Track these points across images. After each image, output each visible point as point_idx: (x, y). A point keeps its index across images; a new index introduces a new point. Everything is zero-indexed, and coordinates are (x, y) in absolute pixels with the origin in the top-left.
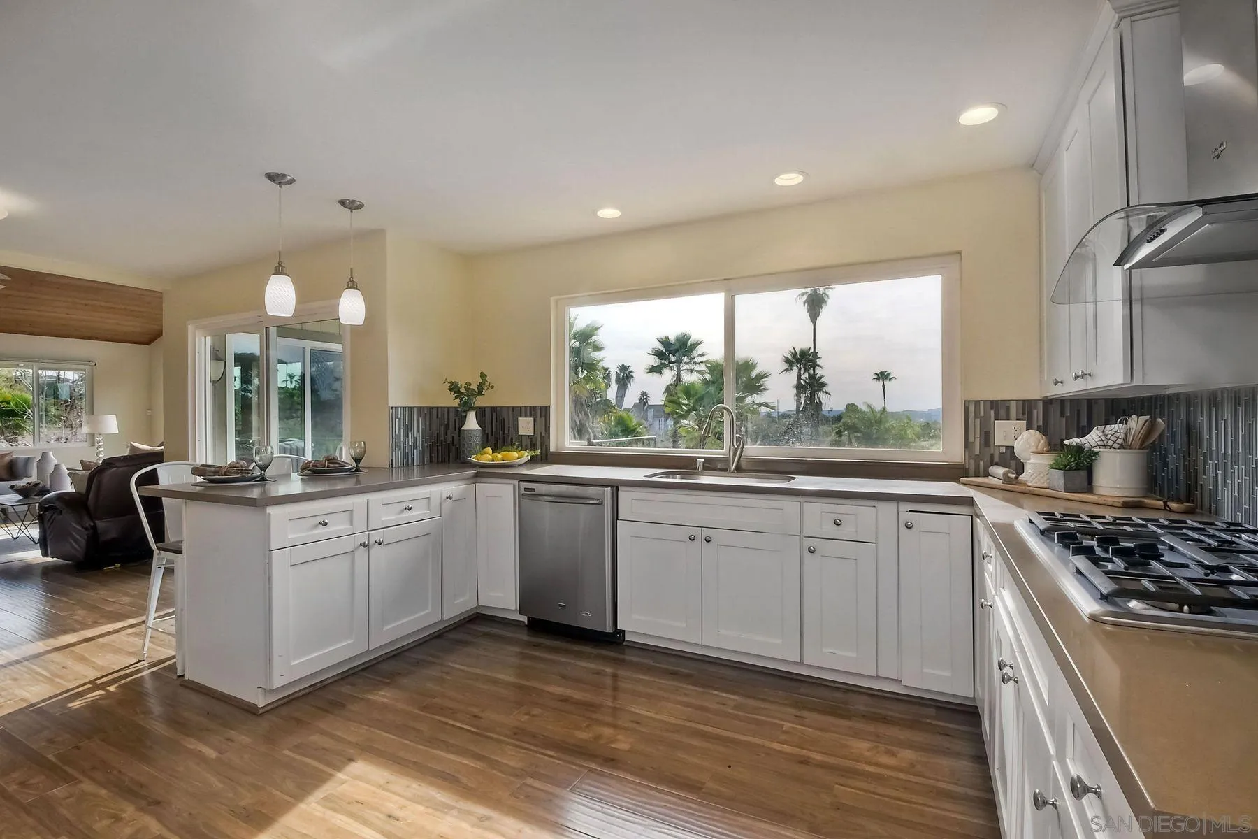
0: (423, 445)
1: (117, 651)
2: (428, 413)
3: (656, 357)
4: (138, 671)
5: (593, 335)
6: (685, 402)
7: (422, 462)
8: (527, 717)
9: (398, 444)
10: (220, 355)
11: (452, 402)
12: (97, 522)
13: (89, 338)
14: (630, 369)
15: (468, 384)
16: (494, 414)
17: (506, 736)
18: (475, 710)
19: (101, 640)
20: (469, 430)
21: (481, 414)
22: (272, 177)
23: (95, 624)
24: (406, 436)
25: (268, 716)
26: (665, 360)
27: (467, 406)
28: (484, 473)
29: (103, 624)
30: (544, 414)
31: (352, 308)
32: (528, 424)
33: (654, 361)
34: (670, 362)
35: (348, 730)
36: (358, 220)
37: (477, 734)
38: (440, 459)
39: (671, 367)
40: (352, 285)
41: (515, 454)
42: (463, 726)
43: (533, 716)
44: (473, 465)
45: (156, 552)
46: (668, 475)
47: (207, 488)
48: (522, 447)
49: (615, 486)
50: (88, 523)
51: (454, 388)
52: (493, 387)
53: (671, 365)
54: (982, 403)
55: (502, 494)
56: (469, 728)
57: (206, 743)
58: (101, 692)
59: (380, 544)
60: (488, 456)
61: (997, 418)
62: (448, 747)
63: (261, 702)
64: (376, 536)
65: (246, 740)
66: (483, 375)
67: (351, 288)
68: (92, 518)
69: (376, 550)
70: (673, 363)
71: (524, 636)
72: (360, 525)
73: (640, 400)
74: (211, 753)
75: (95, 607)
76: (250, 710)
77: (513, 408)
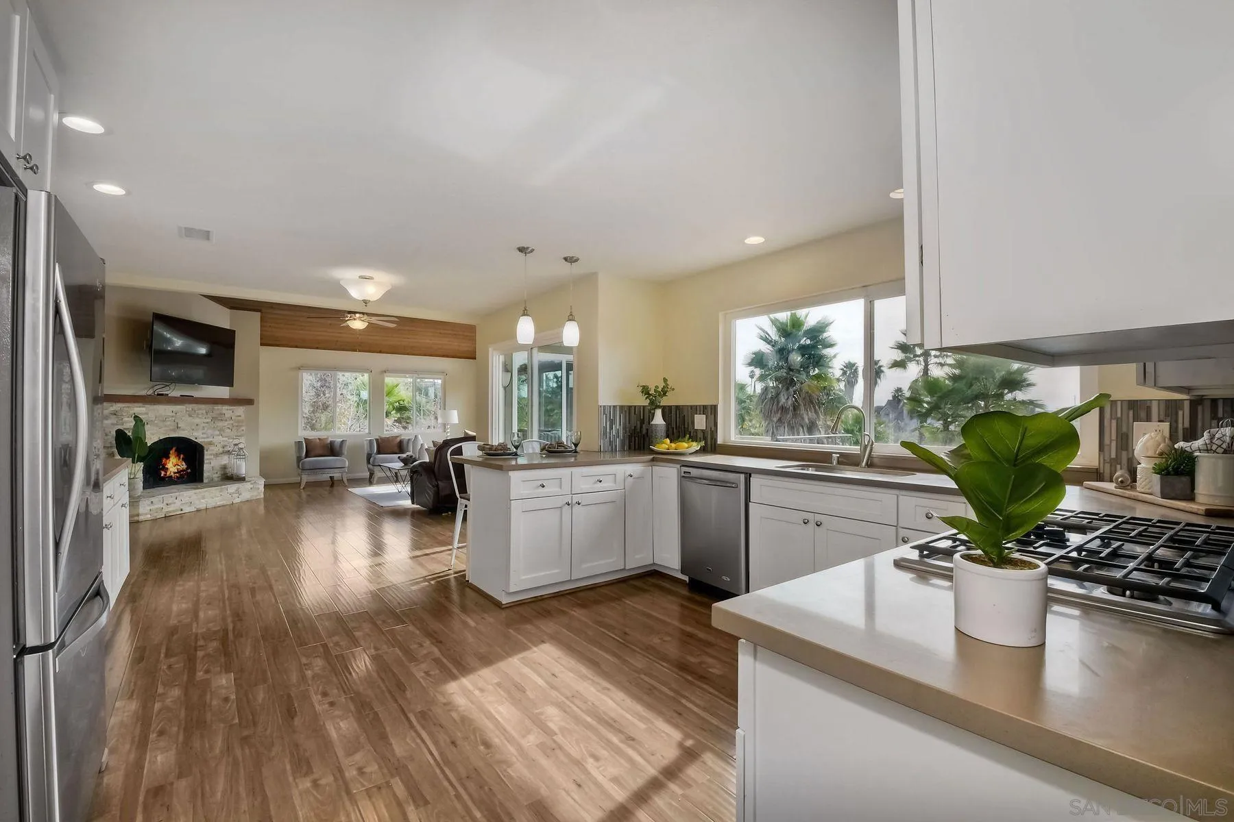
0: (624, 436)
1: (439, 562)
2: (628, 410)
3: (900, 351)
4: (448, 575)
5: (824, 332)
6: (928, 399)
7: (622, 449)
8: (659, 641)
9: (605, 433)
10: (508, 367)
11: (643, 401)
12: (439, 482)
13: (443, 356)
14: (880, 363)
15: (657, 387)
16: (678, 412)
17: (641, 649)
18: (627, 630)
19: (433, 556)
20: (655, 425)
21: (667, 412)
22: (522, 250)
23: (432, 546)
24: (611, 428)
25: (508, 610)
26: (910, 353)
27: (654, 405)
28: (659, 458)
29: (437, 547)
30: (713, 412)
31: (571, 334)
32: (702, 420)
33: (898, 355)
34: (916, 356)
35: (549, 626)
36: (575, 269)
37: (621, 643)
38: (637, 447)
39: (917, 361)
40: (571, 318)
41: (686, 445)
42: (616, 637)
43: (664, 641)
44: (653, 452)
45: (459, 499)
46: (803, 467)
47: (486, 459)
48: (694, 438)
49: (748, 473)
50: (435, 483)
51: (645, 391)
52: (673, 389)
53: (917, 358)
54: (1119, 403)
55: (669, 475)
56: (618, 639)
57: (472, 618)
58: (427, 583)
59: (579, 504)
60: (665, 445)
61: (1136, 419)
62: (601, 647)
63: (505, 600)
64: (576, 498)
65: (491, 620)
66: (665, 380)
67: (570, 320)
68: (436, 480)
69: (576, 508)
70: (919, 356)
71: (685, 592)
72: (566, 488)
73: (894, 397)
74: (472, 623)
75: (433, 537)
76: (498, 604)
77: (691, 407)
